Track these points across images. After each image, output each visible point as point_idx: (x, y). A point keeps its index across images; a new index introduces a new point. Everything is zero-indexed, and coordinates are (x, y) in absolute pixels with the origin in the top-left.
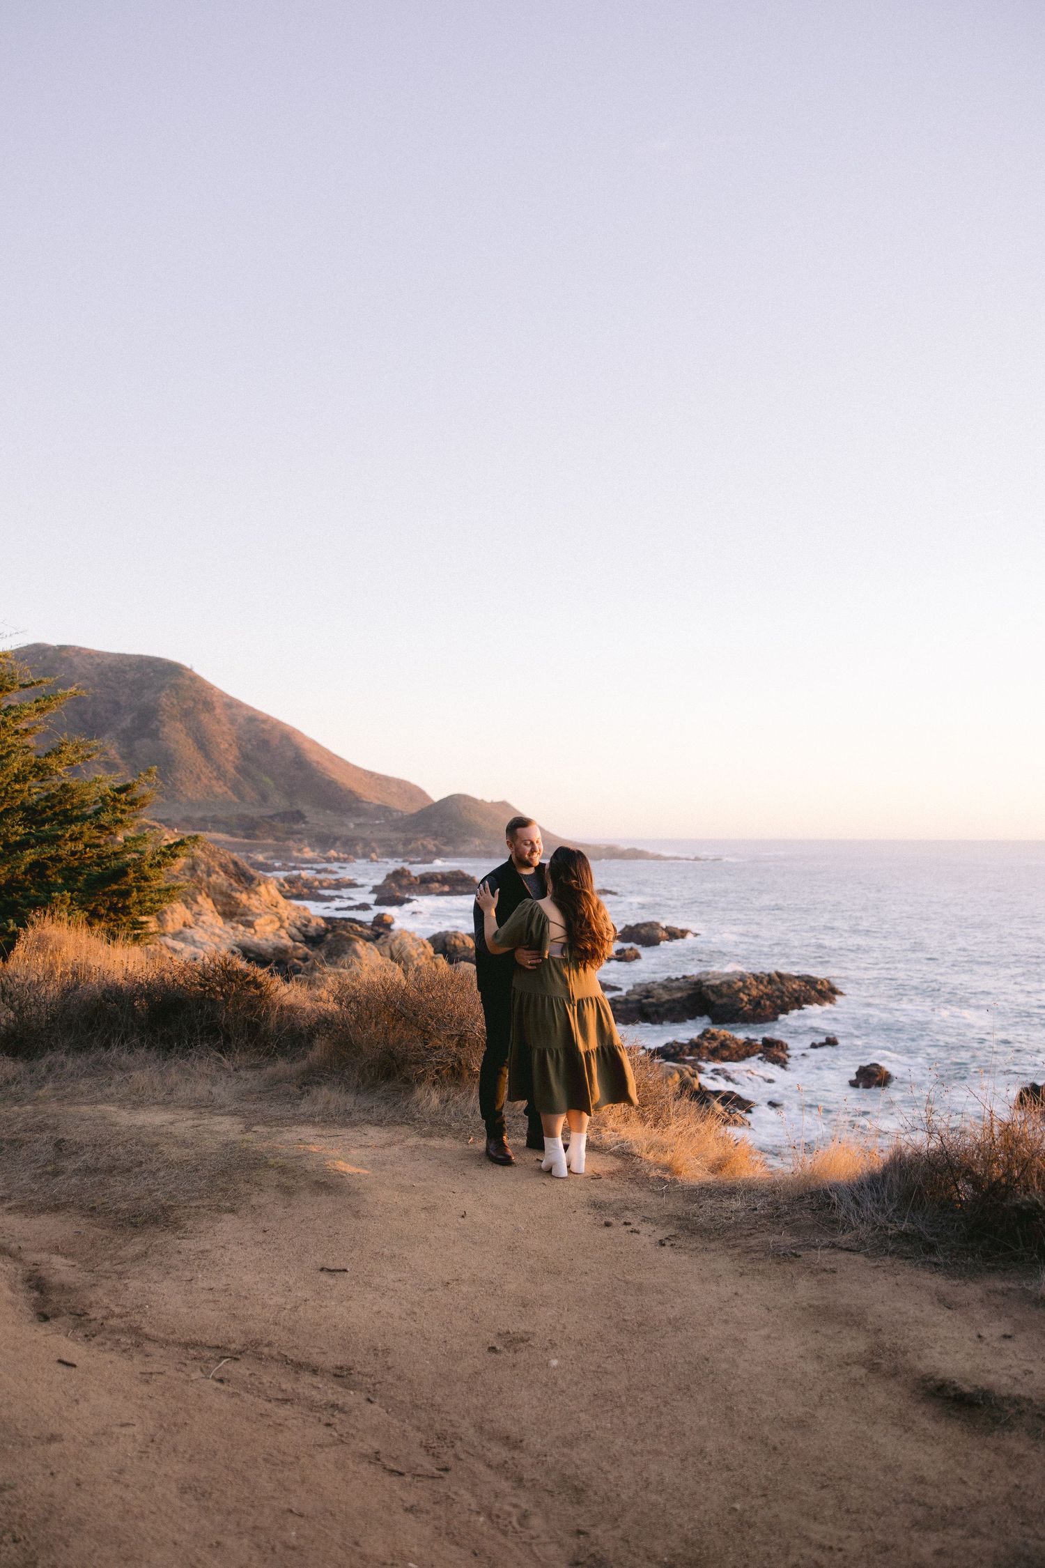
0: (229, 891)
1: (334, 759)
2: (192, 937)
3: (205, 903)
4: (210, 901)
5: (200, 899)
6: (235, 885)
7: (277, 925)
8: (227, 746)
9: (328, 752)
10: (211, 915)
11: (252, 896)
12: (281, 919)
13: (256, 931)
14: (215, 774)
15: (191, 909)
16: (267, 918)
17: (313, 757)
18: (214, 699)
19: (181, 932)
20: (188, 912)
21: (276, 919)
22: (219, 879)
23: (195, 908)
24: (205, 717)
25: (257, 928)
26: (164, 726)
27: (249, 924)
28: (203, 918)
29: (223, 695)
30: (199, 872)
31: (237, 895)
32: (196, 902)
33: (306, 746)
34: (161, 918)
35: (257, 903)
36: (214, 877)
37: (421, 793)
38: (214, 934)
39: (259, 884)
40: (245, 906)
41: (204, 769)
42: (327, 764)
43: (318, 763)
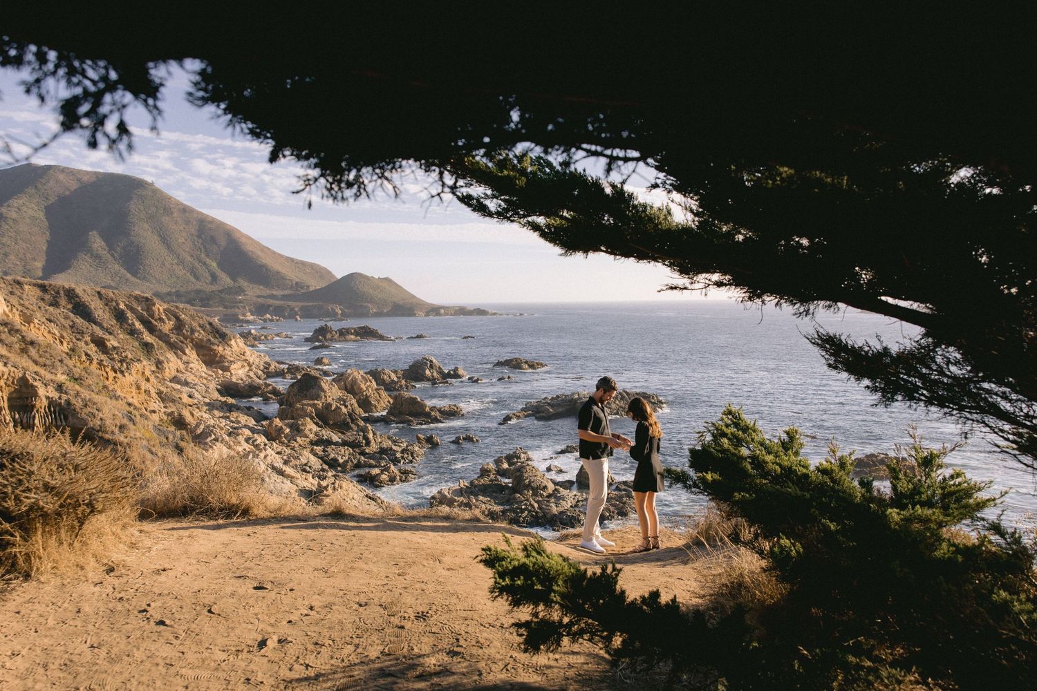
0: (208, 345)
1: (265, 249)
2: (185, 380)
3: (192, 354)
4: (194, 352)
5: (187, 351)
6: (212, 339)
7: (247, 368)
8: (183, 240)
9: (259, 244)
10: (197, 363)
11: (226, 348)
12: (250, 366)
13: (231, 374)
14: (176, 261)
15: (181, 359)
16: (240, 363)
17: (249, 248)
18: (172, 206)
19: (175, 377)
20: (179, 361)
21: (246, 364)
22: (200, 335)
23: (184, 358)
24: (165, 219)
25: (232, 371)
26: (134, 226)
27: (226, 369)
28: (191, 365)
29: (178, 203)
30: (184, 331)
31: (215, 347)
32: (185, 354)
33: (243, 240)
34: (160, 367)
35: (230, 353)
36: (196, 334)
37: (329, 273)
38: (201, 377)
39: (230, 340)
40: (221, 355)
41: (167, 257)
42: (259, 253)
43: (252, 252)
